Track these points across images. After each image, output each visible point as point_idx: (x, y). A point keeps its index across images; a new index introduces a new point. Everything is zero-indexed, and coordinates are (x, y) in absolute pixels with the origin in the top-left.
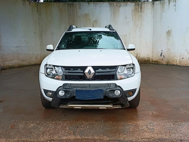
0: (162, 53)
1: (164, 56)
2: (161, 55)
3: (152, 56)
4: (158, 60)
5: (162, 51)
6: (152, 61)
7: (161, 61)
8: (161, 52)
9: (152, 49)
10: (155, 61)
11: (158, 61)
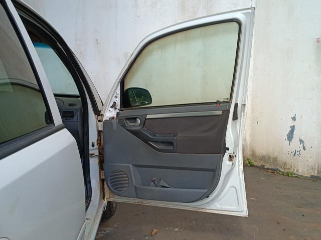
0: (293, 128)
1: (301, 141)
2: (290, 136)
3: (252, 136)
4: (276, 154)
5: (294, 119)
7: (288, 161)
8: (292, 123)
9: (253, 110)
10: (264, 157)
11: (275, 159)
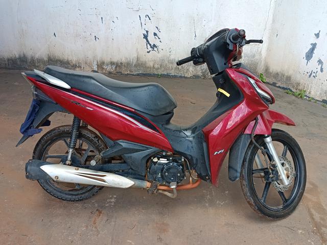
0: (314, 46)
1: (320, 62)
2: (309, 55)
4: (291, 73)
5: (317, 35)
6: (267, 70)
7: (302, 81)
8: (313, 40)
9: (274, 21)
11: (289, 78)
